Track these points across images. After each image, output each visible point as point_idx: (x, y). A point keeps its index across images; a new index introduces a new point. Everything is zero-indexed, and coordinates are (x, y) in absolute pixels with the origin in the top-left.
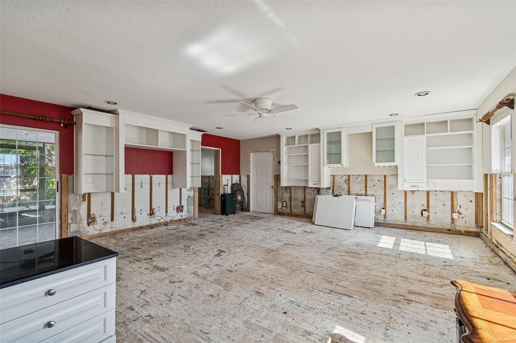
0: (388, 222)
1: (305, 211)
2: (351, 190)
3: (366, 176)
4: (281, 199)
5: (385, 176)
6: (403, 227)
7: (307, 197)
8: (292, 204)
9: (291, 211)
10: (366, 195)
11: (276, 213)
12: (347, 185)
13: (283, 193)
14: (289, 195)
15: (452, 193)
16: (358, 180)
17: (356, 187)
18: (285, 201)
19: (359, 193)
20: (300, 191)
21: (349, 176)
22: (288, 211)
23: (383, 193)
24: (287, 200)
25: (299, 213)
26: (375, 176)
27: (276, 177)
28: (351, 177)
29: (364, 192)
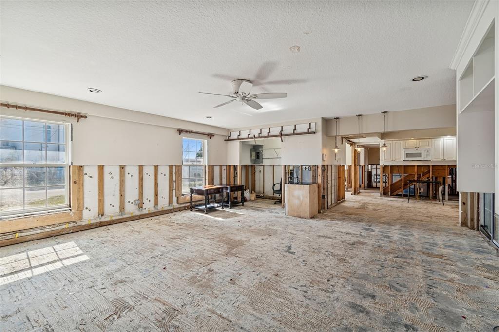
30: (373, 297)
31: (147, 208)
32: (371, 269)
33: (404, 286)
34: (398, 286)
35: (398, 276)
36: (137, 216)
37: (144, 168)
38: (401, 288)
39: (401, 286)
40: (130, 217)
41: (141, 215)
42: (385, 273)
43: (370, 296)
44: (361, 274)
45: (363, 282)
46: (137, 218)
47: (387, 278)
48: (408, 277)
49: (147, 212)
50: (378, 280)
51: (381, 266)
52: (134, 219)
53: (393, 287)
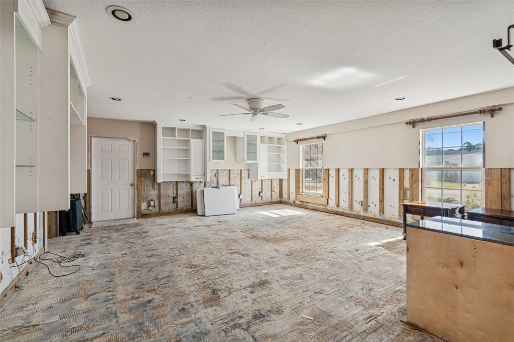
0: (243, 204)
1: (177, 207)
2: (219, 182)
3: (229, 170)
4: (147, 198)
5: (241, 170)
6: (250, 205)
7: (180, 192)
8: (162, 202)
9: (160, 210)
10: (230, 185)
11: (139, 216)
12: (216, 178)
13: (149, 191)
14: (157, 192)
15: (271, 180)
16: (224, 174)
17: (223, 180)
18: (152, 200)
19: (225, 184)
20: (172, 186)
21: (217, 170)
22: (157, 210)
23: (239, 183)
24: (155, 198)
25: (170, 211)
26: (235, 170)
27: (139, 172)
28: (219, 171)
29: (228, 183)
30: (148, 257)
31: (373, 213)
32: (164, 272)
33: (132, 271)
34: (136, 269)
35: (140, 278)
36: (361, 216)
37: (369, 171)
38: (134, 268)
39: (135, 270)
40: (355, 215)
41: (365, 217)
42: (151, 273)
43: (150, 256)
44: (167, 264)
45: (160, 260)
46: (362, 218)
47: (146, 271)
48: (130, 280)
49: (373, 217)
50: (152, 266)
51: (158, 279)
52: (358, 217)
53: (139, 267)
